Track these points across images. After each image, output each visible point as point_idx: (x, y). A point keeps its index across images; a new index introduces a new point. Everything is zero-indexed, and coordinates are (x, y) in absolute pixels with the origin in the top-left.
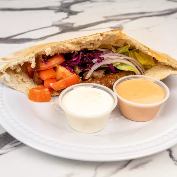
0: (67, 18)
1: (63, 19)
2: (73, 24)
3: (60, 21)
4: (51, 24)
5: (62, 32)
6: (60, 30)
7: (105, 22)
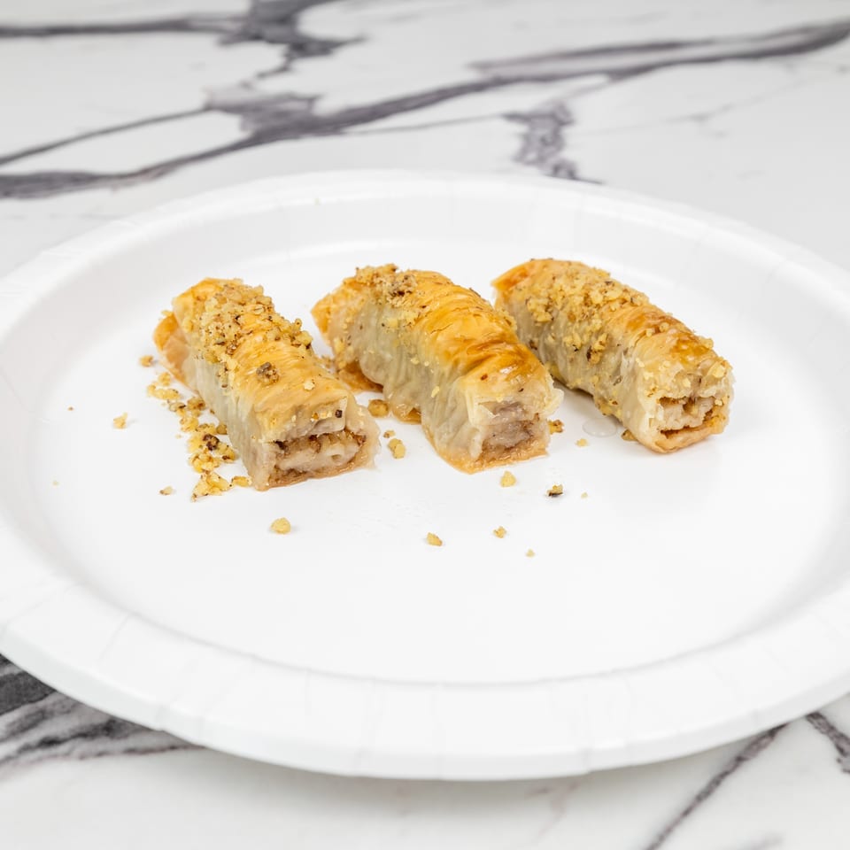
0: (284, 69)
1: (262, 75)
2: (311, 100)
3: (246, 85)
4: (197, 101)
5: (257, 140)
6: (243, 127)
7: (478, 88)
